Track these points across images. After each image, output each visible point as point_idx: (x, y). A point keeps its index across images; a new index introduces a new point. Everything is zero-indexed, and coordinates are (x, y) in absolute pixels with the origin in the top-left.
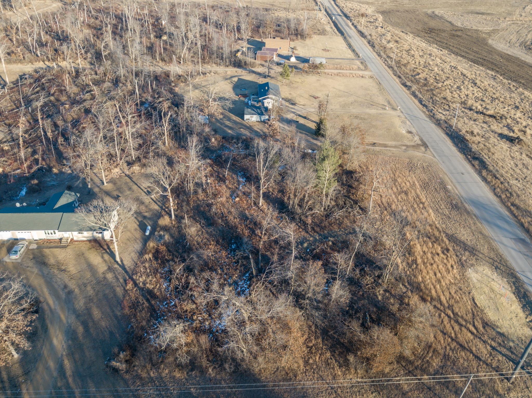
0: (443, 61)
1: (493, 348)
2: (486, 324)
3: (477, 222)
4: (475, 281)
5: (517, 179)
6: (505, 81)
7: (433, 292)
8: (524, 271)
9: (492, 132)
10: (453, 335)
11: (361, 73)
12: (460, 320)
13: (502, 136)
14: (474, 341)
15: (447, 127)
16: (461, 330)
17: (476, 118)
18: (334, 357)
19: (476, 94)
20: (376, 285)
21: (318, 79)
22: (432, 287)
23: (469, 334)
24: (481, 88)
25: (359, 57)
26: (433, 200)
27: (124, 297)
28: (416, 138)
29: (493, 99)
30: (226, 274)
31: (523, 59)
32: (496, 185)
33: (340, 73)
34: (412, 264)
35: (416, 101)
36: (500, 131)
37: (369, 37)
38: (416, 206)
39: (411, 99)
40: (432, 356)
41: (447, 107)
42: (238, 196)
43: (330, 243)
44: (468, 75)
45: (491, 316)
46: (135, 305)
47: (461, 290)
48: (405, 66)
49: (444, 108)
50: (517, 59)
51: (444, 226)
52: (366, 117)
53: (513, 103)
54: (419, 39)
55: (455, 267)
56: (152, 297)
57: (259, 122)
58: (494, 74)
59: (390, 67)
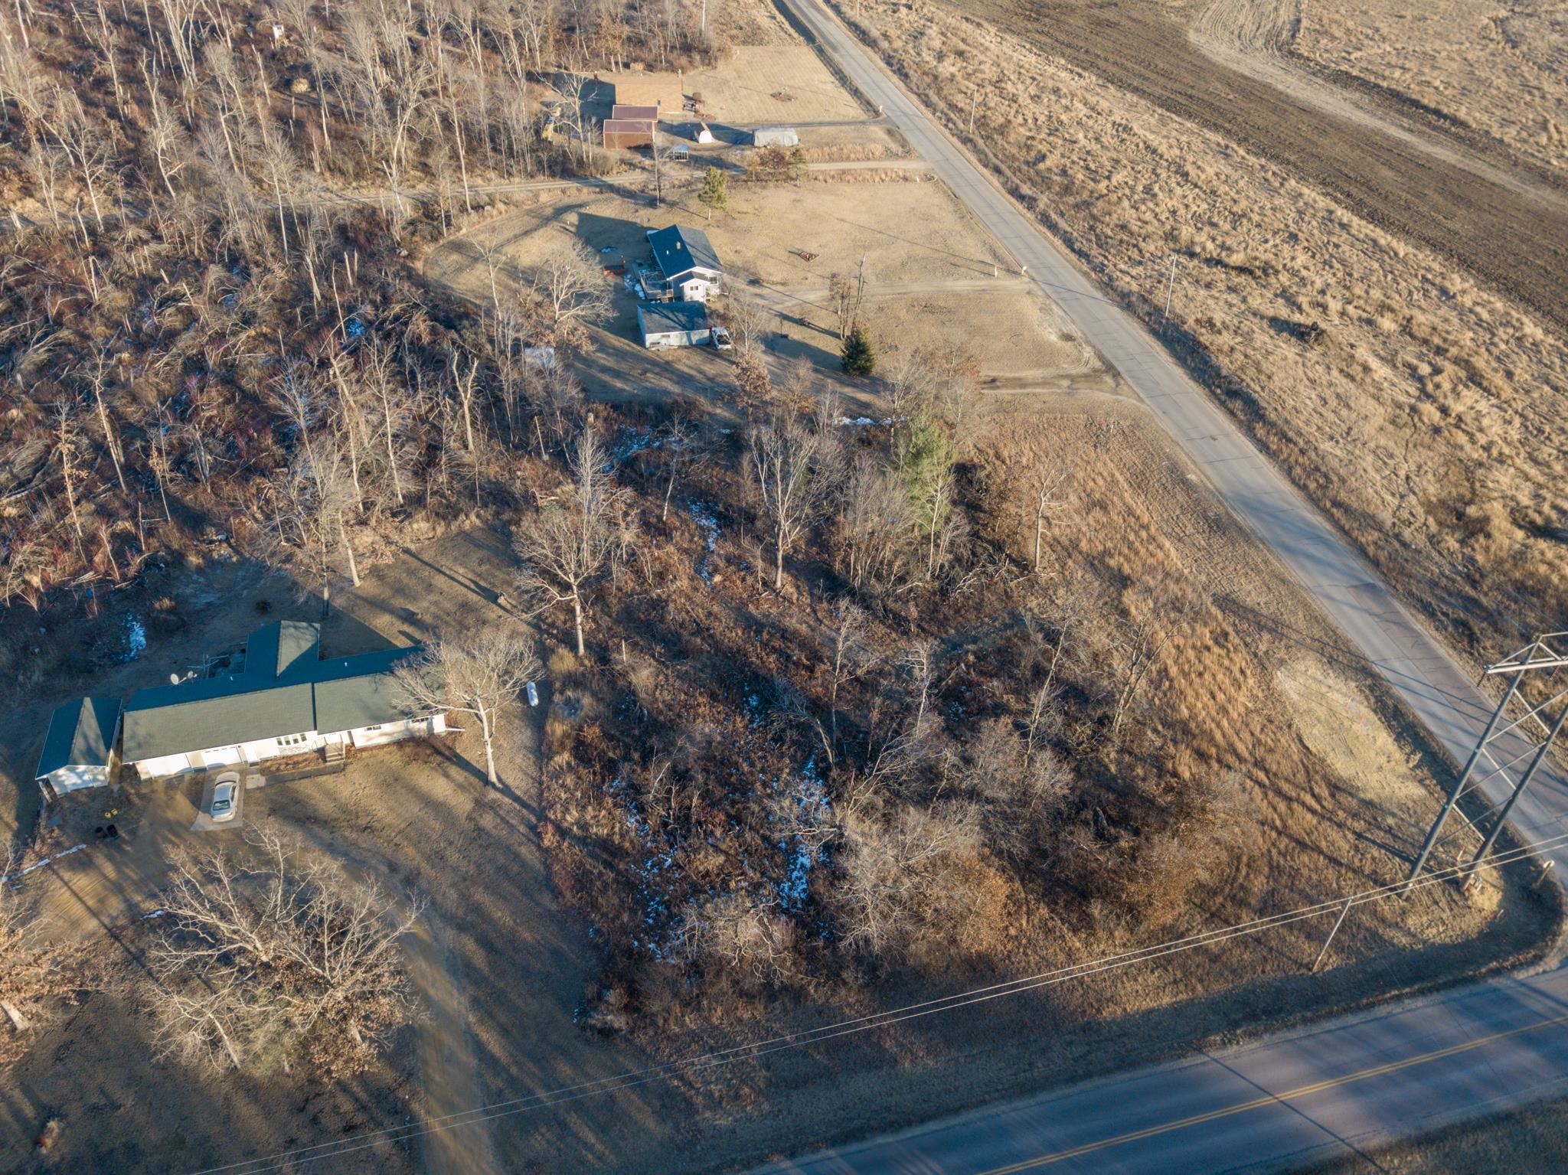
0: (1093, 109)
1: (1359, 836)
2: (1336, 787)
3: (1270, 557)
4: (1295, 697)
5: (1332, 438)
6: (1252, 160)
7: (1218, 736)
8: (1385, 660)
9: (1255, 314)
10: (1278, 823)
11: (899, 166)
12: (1285, 787)
13: (1278, 325)
14: (1320, 828)
15: (1149, 314)
16: (1290, 809)
17: (1208, 279)
18: (1057, 914)
19: (1194, 208)
20: (1099, 742)
21: (793, 196)
22: (1213, 726)
23: (1309, 816)
24: (1201, 188)
25: (877, 113)
26: (1165, 515)
27: (548, 867)
28: (1088, 353)
29: (1237, 219)
30: (763, 771)
31: (1280, 87)
32: (1292, 459)
33: (844, 172)
34: (1161, 680)
35: (1058, 242)
36: (1271, 313)
37: (885, 45)
38: (1132, 537)
39: (1046, 238)
40: (1248, 874)
41: (1136, 255)
42: (716, 570)
43: (971, 658)
44: (1163, 149)
45: (1341, 766)
46: (581, 881)
47: (1271, 722)
48: (1002, 134)
49: (1130, 258)
50: (1267, 87)
51: (1203, 578)
52: (951, 303)
53: (1282, 226)
54: (1015, 40)
55: (1248, 672)
56: (613, 854)
57: (685, 347)
58: (1223, 143)
59: (966, 140)
